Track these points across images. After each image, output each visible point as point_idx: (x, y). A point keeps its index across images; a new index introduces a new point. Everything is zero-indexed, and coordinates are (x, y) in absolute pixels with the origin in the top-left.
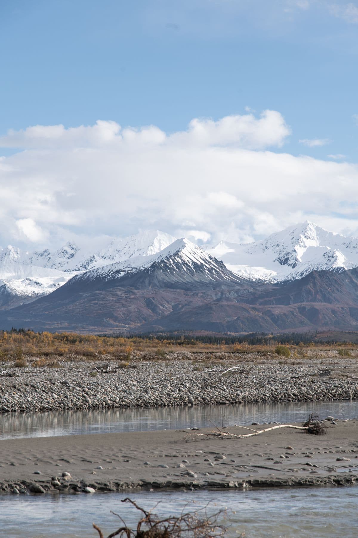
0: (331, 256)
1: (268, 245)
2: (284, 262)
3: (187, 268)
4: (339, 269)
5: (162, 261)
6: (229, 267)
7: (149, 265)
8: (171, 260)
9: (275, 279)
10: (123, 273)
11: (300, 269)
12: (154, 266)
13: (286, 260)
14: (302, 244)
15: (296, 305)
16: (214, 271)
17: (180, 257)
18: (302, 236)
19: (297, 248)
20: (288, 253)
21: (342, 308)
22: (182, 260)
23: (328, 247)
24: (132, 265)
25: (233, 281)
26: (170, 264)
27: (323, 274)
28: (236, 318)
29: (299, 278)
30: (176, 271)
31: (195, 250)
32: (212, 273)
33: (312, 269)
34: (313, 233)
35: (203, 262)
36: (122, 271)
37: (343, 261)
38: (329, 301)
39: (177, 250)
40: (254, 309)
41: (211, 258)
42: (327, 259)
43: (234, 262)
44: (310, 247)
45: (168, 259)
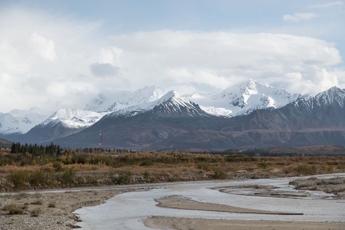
0: (265, 100)
1: (226, 94)
2: (236, 104)
3: (176, 109)
4: (271, 108)
5: (161, 105)
6: (202, 108)
7: (152, 108)
8: (166, 104)
9: (231, 115)
10: (136, 113)
11: (246, 109)
12: (156, 108)
13: (238, 103)
14: (247, 93)
15: (247, 131)
16: (193, 111)
17: (172, 102)
18: (247, 88)
19: (244, 95)
20: (238, 99)
21: (275, 132)
22: (173, 104)
23: (263, 94)
24: (141, 107)
25: (205, 117)
26: (166, 107)
27: (263, 111)
28: (209, 140)
29: (246, 114)
30: (169, 111)
31: (181, 98)
32: (192, 112)
33: (253, 108)
34: (254, 86)
35: (186, 105)
36: (135, 112)
37: (273, 103)
38: (266, 128)
39: (169, 98)
40: (220, 134)
41: (191, 103)
42: (263, 102)
43: (206, 105)
44: (252, 94)
45: (164, 104)
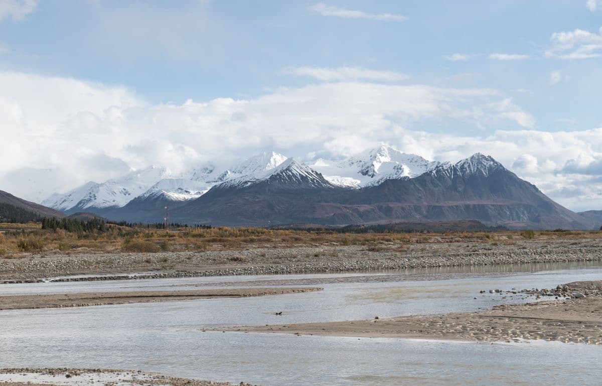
0: (399, 169)
1: (353, 161)
2: (365, 173)
3: (296, 180)
4: (405, 178)
5: (278, 174)
6: (326, 178)
7: (268, 177)
8: (284, 173)
9: (359, 186)
10: (249, 183)
11: (377, 178)
12: (273, 178)
13: (367, 172)
14: (378, 160)
15: (376, 204)
16: (315, 181)
17: (291, 171)
18: (378, 155)
19: (375, 163)
20: (368, 167)
21: (409, 206)
22: (292, 173)
23: (397, 162)
24: (255, 177)
25: (329, 188)
26: (284, 176)
27: (395, 181)
28: (333, 214)
29: (377, 185)
30: (288, 181)
31: (301, 166)
32: (314, 182)
33: (385, 178)
34: (386, 152)
35: (307, 174)
36: (249, 182)
37: (408, 172)
38: (399, 201)
39: (288, 165)
40: (346, 207)
41: (313, 171)
42: (396, 170)
43: (330, 175)
44: (384, 162)
45: (282, 173)
